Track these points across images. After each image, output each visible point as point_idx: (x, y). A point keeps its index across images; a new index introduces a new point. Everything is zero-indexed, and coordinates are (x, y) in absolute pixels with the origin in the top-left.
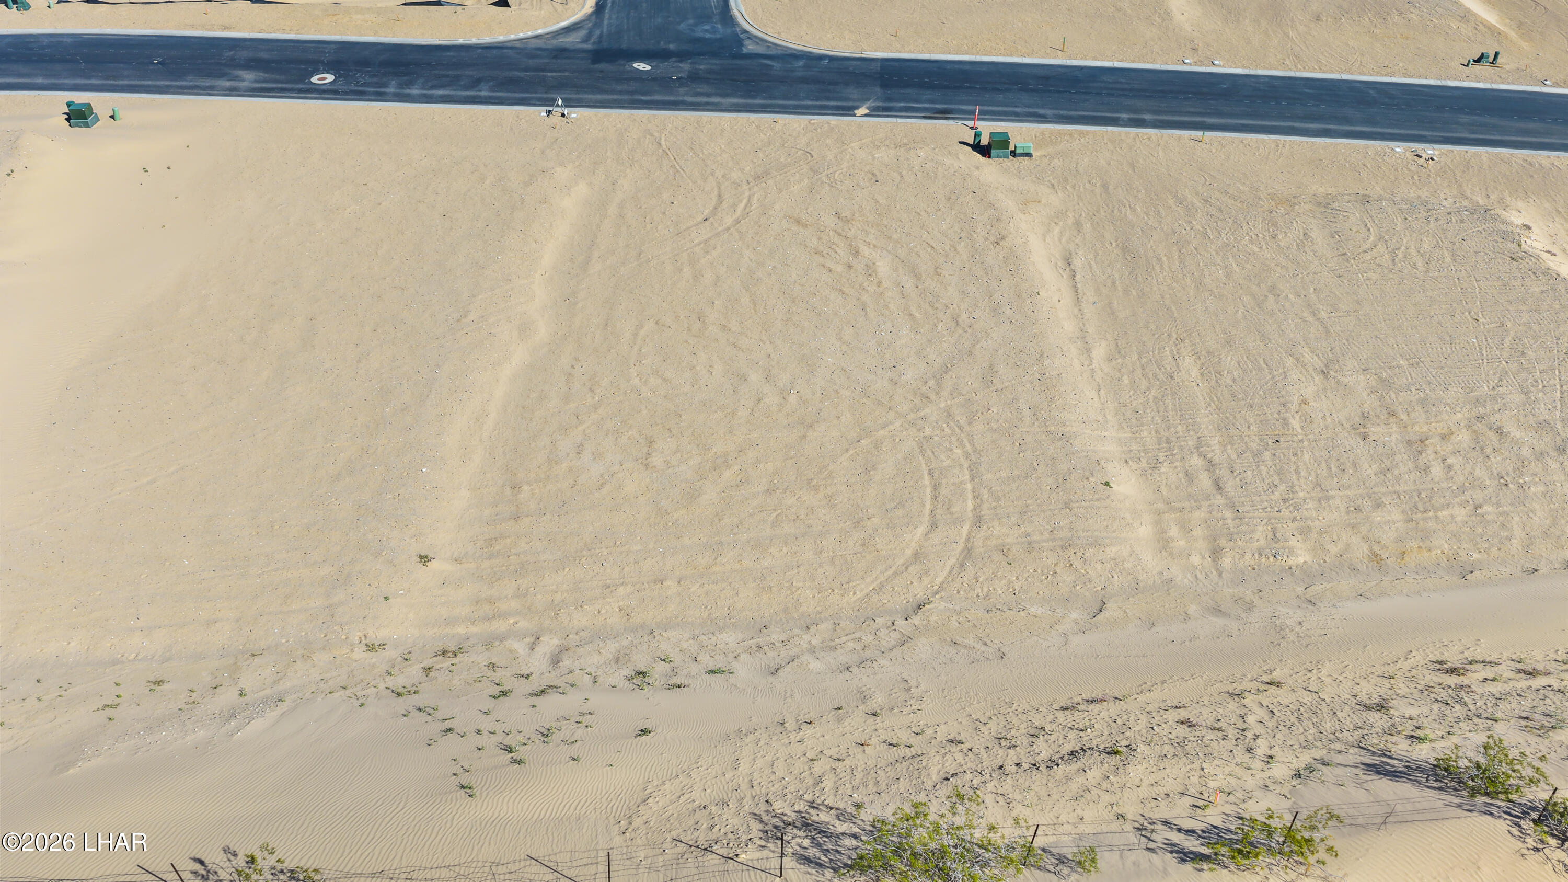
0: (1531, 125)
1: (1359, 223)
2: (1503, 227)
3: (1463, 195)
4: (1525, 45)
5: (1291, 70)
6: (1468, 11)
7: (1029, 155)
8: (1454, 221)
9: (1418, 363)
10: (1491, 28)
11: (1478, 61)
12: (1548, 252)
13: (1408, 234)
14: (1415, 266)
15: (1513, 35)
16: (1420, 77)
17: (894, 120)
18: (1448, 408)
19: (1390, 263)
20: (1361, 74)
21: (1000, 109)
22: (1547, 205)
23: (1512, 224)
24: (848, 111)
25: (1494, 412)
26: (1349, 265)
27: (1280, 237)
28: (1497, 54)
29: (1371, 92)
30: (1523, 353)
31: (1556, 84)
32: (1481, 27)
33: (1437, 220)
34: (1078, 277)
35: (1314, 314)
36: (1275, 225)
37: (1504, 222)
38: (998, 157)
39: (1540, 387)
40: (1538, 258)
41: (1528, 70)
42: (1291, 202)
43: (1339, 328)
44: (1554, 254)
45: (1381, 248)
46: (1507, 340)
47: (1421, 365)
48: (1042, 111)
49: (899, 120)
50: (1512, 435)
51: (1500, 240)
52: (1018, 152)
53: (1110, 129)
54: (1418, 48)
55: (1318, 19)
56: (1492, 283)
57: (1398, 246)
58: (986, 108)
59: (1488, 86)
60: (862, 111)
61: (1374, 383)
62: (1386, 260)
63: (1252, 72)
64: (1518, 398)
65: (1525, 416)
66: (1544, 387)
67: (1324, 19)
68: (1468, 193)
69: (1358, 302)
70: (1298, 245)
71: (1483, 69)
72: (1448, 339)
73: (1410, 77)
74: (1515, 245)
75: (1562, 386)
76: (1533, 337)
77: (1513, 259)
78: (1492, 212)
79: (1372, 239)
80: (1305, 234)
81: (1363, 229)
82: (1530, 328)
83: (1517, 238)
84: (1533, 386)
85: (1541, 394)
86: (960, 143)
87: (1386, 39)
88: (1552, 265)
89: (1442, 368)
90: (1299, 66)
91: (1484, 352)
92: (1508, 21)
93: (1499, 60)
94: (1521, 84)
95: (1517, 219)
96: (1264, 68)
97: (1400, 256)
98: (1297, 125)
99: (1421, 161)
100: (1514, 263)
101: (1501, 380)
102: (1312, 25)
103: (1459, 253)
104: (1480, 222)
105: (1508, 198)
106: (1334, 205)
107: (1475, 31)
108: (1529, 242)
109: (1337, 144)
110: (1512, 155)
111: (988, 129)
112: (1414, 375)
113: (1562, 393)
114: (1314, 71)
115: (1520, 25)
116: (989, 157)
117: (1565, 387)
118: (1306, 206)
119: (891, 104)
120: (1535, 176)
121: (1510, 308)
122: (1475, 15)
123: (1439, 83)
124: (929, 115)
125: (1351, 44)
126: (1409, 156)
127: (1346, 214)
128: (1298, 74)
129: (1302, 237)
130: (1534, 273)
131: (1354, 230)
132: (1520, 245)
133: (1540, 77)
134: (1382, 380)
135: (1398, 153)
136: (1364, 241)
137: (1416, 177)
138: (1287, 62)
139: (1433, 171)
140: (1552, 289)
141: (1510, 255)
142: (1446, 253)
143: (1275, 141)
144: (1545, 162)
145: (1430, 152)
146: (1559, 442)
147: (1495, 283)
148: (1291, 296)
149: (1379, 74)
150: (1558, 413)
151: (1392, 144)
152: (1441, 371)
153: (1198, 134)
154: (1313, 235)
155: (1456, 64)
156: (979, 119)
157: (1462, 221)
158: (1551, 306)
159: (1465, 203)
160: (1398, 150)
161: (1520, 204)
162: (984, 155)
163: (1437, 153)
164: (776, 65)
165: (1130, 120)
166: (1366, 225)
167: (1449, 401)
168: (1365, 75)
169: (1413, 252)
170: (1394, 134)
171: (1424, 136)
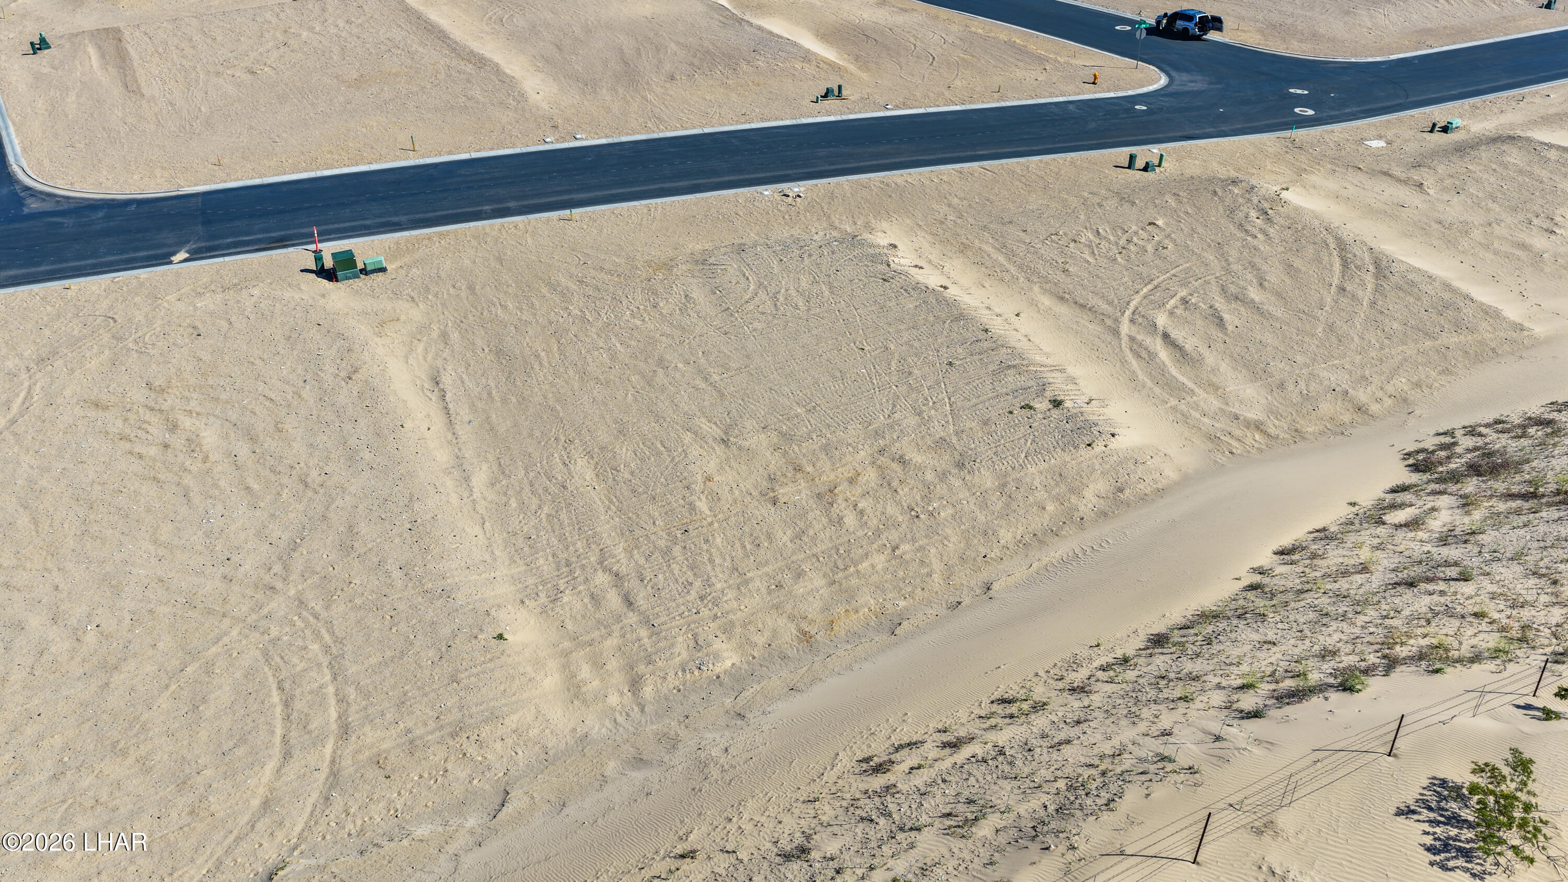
0: (882, 148)
1: (738, 274)
2: (871, 251)
3: (832, 226)
4: (864, 76)
5: (653, 132)
6: (808, 51)
7: (383, 270)
8: (826, 253)
9: (814, 408)
10: (831, 65)
11: (825, 96)
12: (916, 266)
13: (785, 275)
14: (797, 307)
15: (852, 68)
16: (776, 119)
17: (221, 259)
18: (850, 449)
19: (773, 309)
20: (721, 125)
21: (347, 224)
22: (908, 221)
23: (879, 246)
24: (164, 259)
25: (894, 441)
26: (733, 319)
27: (661, 305)
28: (840, 87)
29: (733, 140)
30: (910, 373)
31: (897, 107)
32: (822, 65)
33: (810, 255)
34: (448, 398)
35: (706, 379)
36: (655, 293)
37: (871, 246)
38: (347, 278)
39: (931, 404)
40: (907, 274)
41: (871, 98)
42: (668, 266)
43: (732, 389)
44: (921, 268)
45: (762, 295)
46: (893, 363)
47: (818, 408)
48: (395, 219)
49: (227, 259)
50: (914, 461)
51: (869, 264)
52: (369, 268)
53: (472, 224)
54: (771, 92)
55: (672, 78)
56: (870, 309)
57: (778, 289)
58: (324, 227)
59: (839, 118)
60: (182, 255)
61: (775, 440)
62: (768, 307)
63: (616, 140)
64: (913, 421)
65: (923, 437)
66: (934, 403)
67: (678, 77)
68: (837, 223)
69: (747, 356)
70: (680, 310)
71: (830, 103)
72: (839, 375)
73: (767, 120)
74: (885, 267)
75: (950, 399)
76: (916, 355)
77: (885, 280)
78: (859, 238)
79: (752, 287)
80: (686, 296)
81: (742, 280)
82: (912, 346)
83: (885, 258)
84: (924, 405)
85: (933, 412)
86: (302, 271)
87: (739, 88)
88: (920, 278)
89: (838, 407)
90: (661, 127)
91: (874, 381)
92: (846, 56)
93: (844, 93)
94: (867, 111)
95: (882, 240)
96: (628, 134)
97: (781, 299)
98: (666, 185)
99: (790, 200)
100: (887, 284)
101: (894, 406)
102: (668, 85)
103: (835, 285)
104: (850, 249)
105: (873, 221)
106: (712, 260)
107: (817, 70)
108: (896, 260)
109: (707, 198)
110: (869, 179)
111: (329, 249)
112: (812, 421)
113: (951, 405)
114: (676, 129)
115: (857, 58)
116: (337, 281)
117: (952, 399)
118: (684, 267)
119: (216, 243)
120: (893, 195)
121: (891, 330)
122: (815, 54)
123: (794, 122)
124: (263, 246)
125: (708, 98)
126: (778, 197)
127: (723, 267)
128: (662, 135)
129: (684, 300)
130: (906, 290)
131: (734, 282)
132: (889, 265)
133: (882, 103)
134: (783, 435)
135: (767, 196)
136: (745, 291)
137: (786, 217)
138: (650, 125)
139: (802, 208)
140: (924, 302)
141: (880, 276)
142: (824, 287)
143: (647, 206)
144: (900, 181)
145: (796, 190)
146: (958, 457)
147: (873, 308)
148: (680, 365)
149: (738, 122)
150: (951, 427)
151: (760, 188)
152: (838, 410)
153: (566, 213)
154: (694, 295)
155: (806, 102)
156: (320, 241)
157: (833, 253)
158: (926, 320)
159: (835, 234)
160: (766, 193)
161: (885, 225)
162: (330, 280)
163: (802, 189)
164: (68, 221)
165: (493, 211)
166: (744, 275)
167: (850, 441)
168: (725, 125)
169: (793, 292)
170: (762, 178)
171: (788, 175)
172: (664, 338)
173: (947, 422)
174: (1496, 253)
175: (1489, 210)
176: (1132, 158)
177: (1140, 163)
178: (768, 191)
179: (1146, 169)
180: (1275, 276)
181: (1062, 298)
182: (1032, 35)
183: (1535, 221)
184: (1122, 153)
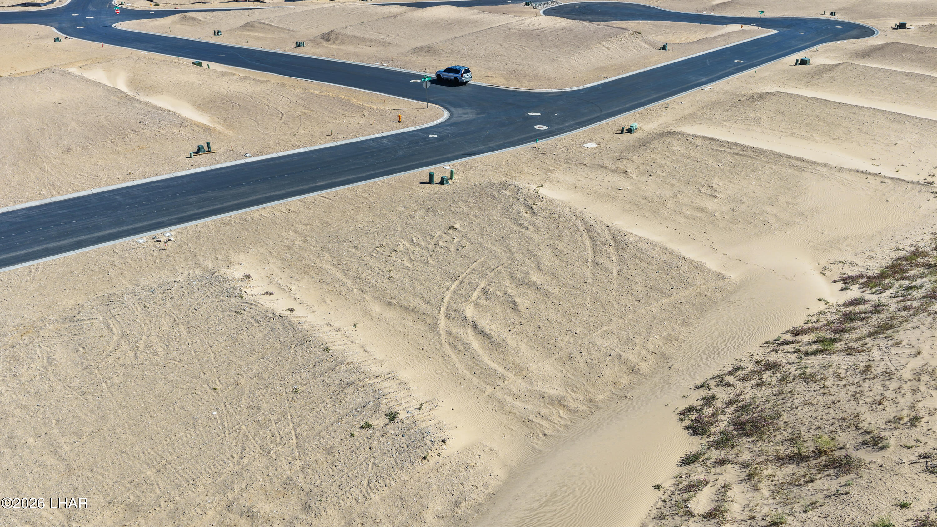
0: (242, 190)
1: (103, 326)
2: (227, 286)
3: (198, 265)
4: (230, 133)
5: (46, 198)
6: (184, 119)
8: (186, 294)
9: (165, 466)
10: (204, 128)
11: (197, 153)
12: (267, 293)
13: (147, 322)
14: (155, 354)
15: (220, 128)
16: (156, 175)
18: (198, 510)
19: (133, 358)
20: (108, 185)
22: (262, 250)
23: (234, 280)
25: (243, 491)
26: (93, 377)
27: (21, 372)
28: (208, 144)
29: (117, 197)
30: (259, 408)
31: (255, 155)
32: (195, 128)
33: (172, 298)
35: (55, 452)
36: (17, 361)
37: (227, 281)
39: (278, 440)
40: (257, 304)
41: (234, 149)
42: (35, 329)
43: (82, 459)
44: (271, 294)
45: (124, 346)
46: (243, 400)
47: (168, 466)
50: (262, 512)
51: (224, 299)
54: (153, 154)
55: (69, 150)
56: (223, 345)
57: (139, 336)
59: (208, 168)
62: (129, 358)
63: (10, 209)
64: (261, 462)
66: (281, 438)
67: (74, 149)
68: (201, 262)
69: (103, 417)
70: (41, 374)
71: (201, 157)
72: (191, 422)
73: (148, 177)
74: (238, 299)
75: (295, 430)
76: (265, 387)
77: (237, 313)
78: (216, 274)
79: (115, 338)
80: (49, 358)
81: (106, 332)
82: (260, 378)
83: (238, 291)
84: (271, 442)
85: (280, 448)
87: (127, 153)
88: (270, 306)
89: (188, 461)
90: (54, 192)
91: (226, 424)
92: (216, 119)
93: (213, 147)
94: (231, 161)
95: (237, 273)
96: (23, 202)
97: (142, 346)
98: (50, 245)
99: (161, 245)
100: (240, 316)
101: (243, 448)
102: (64, 156)
103: (193, 324)
104: (208, 287)
105: (232, 255)
106: (79, 317)
107: (192, 132)
108: (249, 291)
109: (87, 253)
110: (231, 217)
112: (161, 483)
113: (297, 438)
114: (68, 192)
115: (225, 120)
117: (298, 430)
118: (52, 327)
120: (250, 229)
121: (242, 364)
122: (190, 120)
123: (171, 176)
125: (99, 163)
126: (151, 243)
127: (89, 322)
128: (54, 200)
129: (46, 363)
130: (256, 320)
131: (98, 335)
132: (241, 297)
133: (243, 152)
135: (142, 244)
136: (108, 344)
137: (158, 261)
138: (44, 192)
139: (171, 251)
140: (272, 329)
141: (234, 310)
142: (182, 328)
143: (28, 268)
144: (256, 216)
145: (168, 234)
146: (304, 498)
147: (226, 343)
149: (124, 181)
151: (135, 237)
152: (189, 465)
154: (57, 357)
155: (182, 158)
157: (193, 292)
158: (273, 348)
159: (198, 272)
160: (141, 241)
161: (242, 257)
163: (173, 233)
166: (109, 327)
167: (198, 500)
168: (112, 185)
169: (153, 339)
170: (138, 228)
171: (163, 222)
172: (18, 410)
173: (294, 458)
174: (686, 217)
175: (672, 185)
176: (431, 176)
177: (437, 179)
178: (143, 239)
179: (442, 182)
180: (547, 259)
181: (390, 304)
182: (355, 91)
183: (703, 190)
184: (423, 172)
